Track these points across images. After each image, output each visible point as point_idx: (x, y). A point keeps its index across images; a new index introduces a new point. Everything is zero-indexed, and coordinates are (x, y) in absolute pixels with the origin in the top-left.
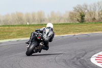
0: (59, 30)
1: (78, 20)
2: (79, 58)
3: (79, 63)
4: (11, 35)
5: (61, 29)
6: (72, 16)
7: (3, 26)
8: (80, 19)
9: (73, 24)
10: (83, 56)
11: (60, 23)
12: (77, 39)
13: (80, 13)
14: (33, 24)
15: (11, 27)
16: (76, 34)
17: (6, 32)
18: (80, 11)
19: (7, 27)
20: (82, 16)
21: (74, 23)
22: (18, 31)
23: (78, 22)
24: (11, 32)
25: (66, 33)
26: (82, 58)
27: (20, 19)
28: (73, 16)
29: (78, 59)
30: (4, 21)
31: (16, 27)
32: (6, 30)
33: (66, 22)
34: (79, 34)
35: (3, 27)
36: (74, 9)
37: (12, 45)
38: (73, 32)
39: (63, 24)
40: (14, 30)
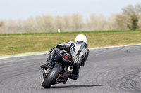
0: (102, 40)
1: (128, 26)
2: (130, 78)
3: (129, 86)
4: (36, 46)
5: (105, 38)
6: (120, 20)
7: (25, 34)
8: (131, 24)
9: (121, 31)
10: (135, 76)
11: (104, 30)
12: (127, 53)
13: (132, 17)
14: (66, 31)
15: (35, 36)
16: (126, 46)
17: (28, 43)
18: (132, 14)
19: (30, 36)
20: (135, 21)
21: (123, 30)
22: (45, 41)
23: (128, 29)
24: (36, 43)
25: (112, 44)
26: (134, 79)
27: (48, 24)
28: (122, 21)
29: (128, 79)
30: (25, 27)
31: (42, 36)
32: (29, 40)
33: (112, 29)
34: (130, 45)
35: (24, 36)
36: (122, 11)
37: (36, 60)
38: (122, 43)
39: (108, 32)
40: (40, 40)
